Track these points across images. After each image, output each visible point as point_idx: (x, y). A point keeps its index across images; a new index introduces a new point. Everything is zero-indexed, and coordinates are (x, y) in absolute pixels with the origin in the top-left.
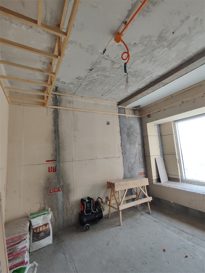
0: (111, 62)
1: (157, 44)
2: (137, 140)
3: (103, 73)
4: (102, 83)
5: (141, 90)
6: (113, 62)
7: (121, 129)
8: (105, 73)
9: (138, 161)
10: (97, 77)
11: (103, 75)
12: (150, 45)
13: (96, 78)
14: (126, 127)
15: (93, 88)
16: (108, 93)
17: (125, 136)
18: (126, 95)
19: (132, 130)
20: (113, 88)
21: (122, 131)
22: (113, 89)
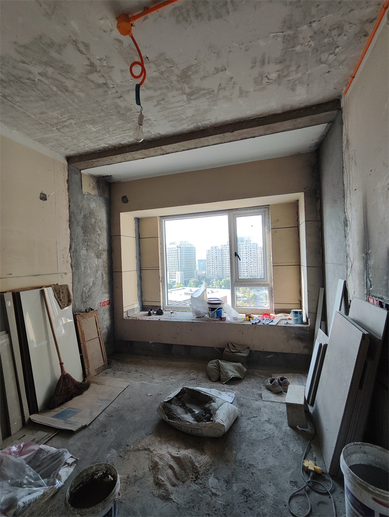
0: (88, 63)
1: (177, 81)
2: (100, 241)
3: (59, 77)
4: (46, 98)
5: (123, 147)
6: (92, 65)
7: (72, 216)
8: (64, 80)
9: (99, 282)
10: (40, 77)
11: (58, 83)
12: (168, 77)
13: (36, 80)
14: (82, 214)
15: (17, 99)
16: (55, 129)
17: (79, 231)
18: (92, 148)
19: (93, 220)
20: (71, 121)
21: (73, 220)
22: (71, 124)
